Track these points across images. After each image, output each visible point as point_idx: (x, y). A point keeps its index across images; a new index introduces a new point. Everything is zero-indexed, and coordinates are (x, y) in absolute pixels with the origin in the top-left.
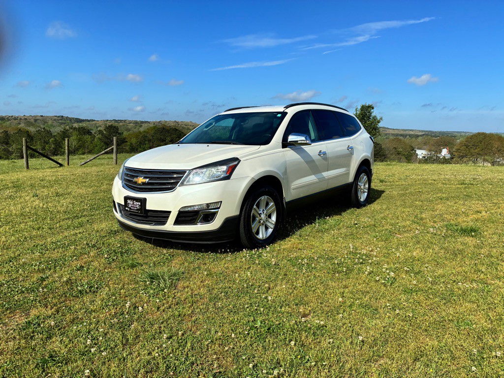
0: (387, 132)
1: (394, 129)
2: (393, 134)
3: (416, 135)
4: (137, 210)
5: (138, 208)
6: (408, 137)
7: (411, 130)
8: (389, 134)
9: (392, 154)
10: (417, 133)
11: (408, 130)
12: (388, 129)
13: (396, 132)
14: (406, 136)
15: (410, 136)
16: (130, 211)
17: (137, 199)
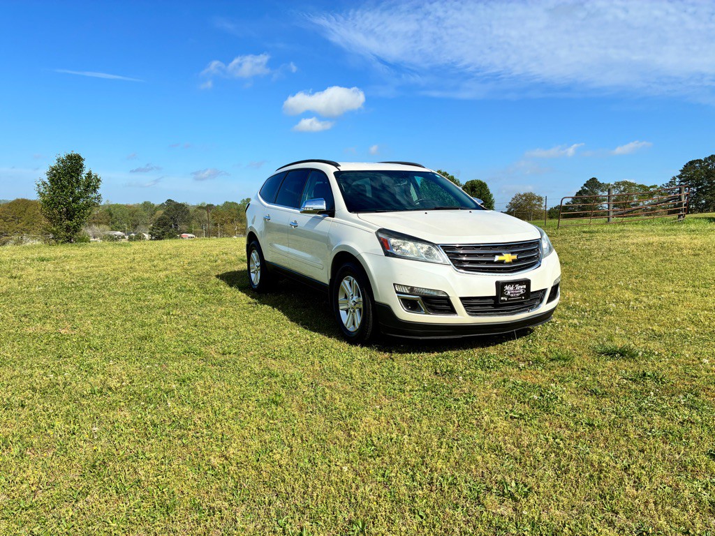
4: (521, 295)
5: (522, 292)
16: (508, 300)
17: (520, 282)
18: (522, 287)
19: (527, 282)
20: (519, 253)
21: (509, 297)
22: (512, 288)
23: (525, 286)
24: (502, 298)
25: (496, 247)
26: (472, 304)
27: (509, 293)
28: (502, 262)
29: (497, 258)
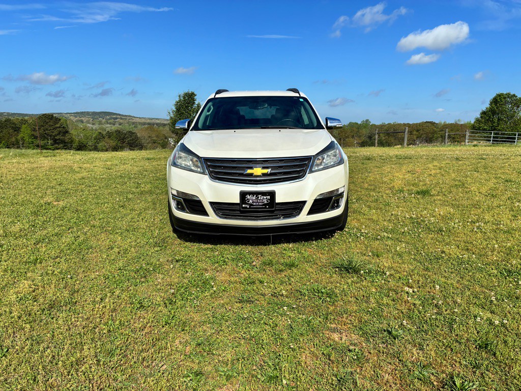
0: (134, 121)
1: (140, 118)
2: (140, 124)
3: (162, 124)
4: (265, 205)
5: (266, 202)
6: (155, 125)
7: (157, 119)
8: (136, 123)
9: (148, 143)
10: (163, 122)
11: (154, 119)
12: (134, 117)
13: (143, 121)
14: (154, 124)
15: (157, 124)
16: (250, 208)
17: (264, 194)
18: (265, 197)
19: (272, 194)
20: (273, 168)
21: (251, 205)
22: (254, 198)
23: (269, 197)
24: (243, 206)
25: (251, 161)
26: (221, 208)
27: (251, 201)
28: (251, 175)
29: (249, 171)
